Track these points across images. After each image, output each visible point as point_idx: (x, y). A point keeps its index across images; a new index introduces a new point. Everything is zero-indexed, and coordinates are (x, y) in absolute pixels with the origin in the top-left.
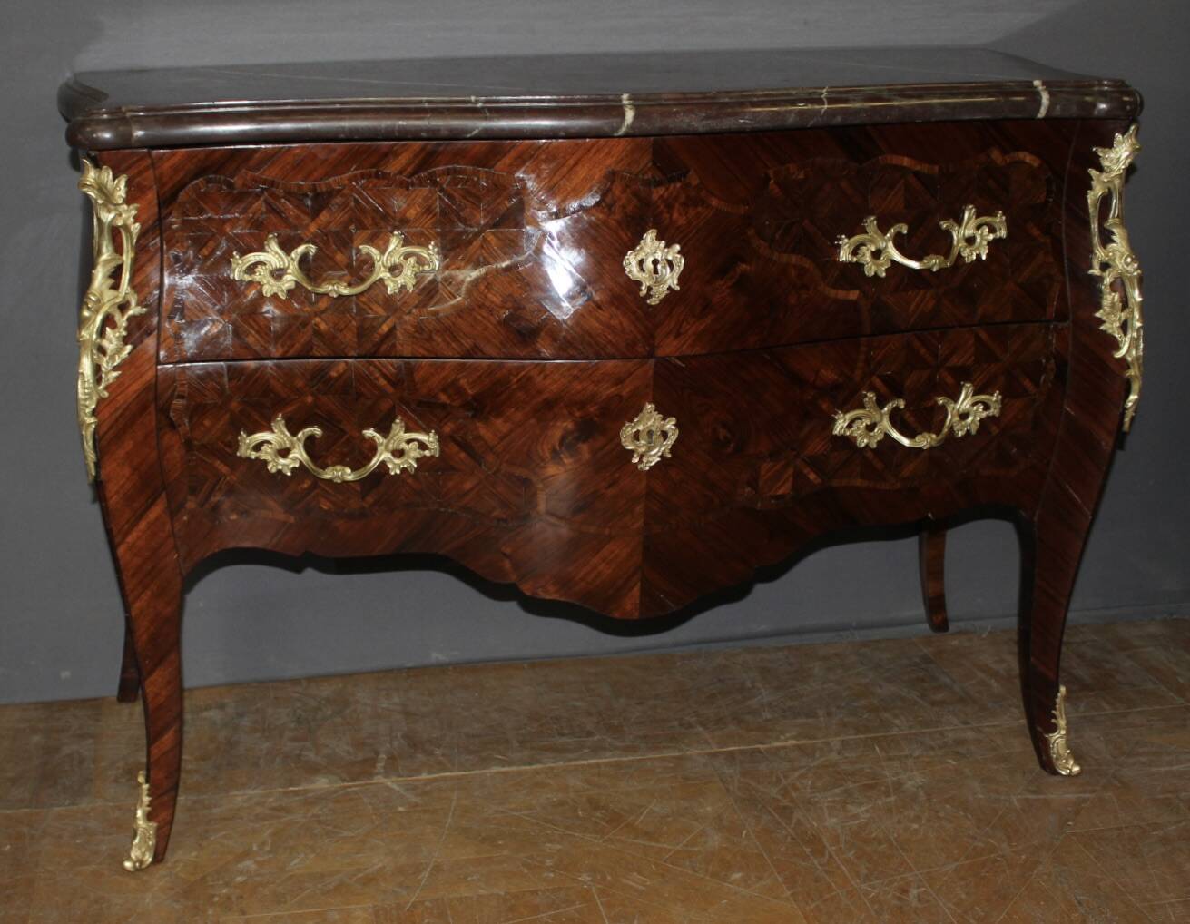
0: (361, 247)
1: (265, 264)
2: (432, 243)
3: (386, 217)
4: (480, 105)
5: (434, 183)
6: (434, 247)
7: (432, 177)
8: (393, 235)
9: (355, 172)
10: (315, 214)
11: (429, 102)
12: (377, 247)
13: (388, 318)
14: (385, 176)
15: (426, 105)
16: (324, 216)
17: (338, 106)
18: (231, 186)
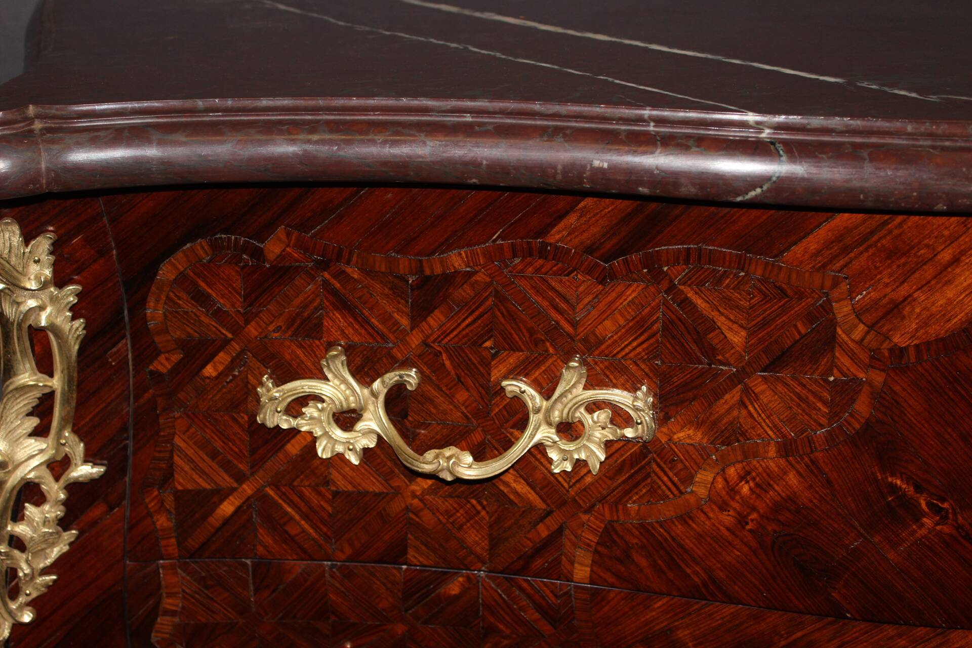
0: (504, 383)
1: (323, 401)
2: (644, 388)
3: (554, 331)
4: (766, 134)
5: (657, 276)
6: (647, 395)
7: (652, 264)
8: (569, 368)
9: (500, 242)
10: (419, 314)
11: (660, 121)
12: (537, 385)
13: (549, 513)
14: (558, 254)
15: (651, 128)
16: (435, 320)
17: (468, 118)
18: (258, 254)
